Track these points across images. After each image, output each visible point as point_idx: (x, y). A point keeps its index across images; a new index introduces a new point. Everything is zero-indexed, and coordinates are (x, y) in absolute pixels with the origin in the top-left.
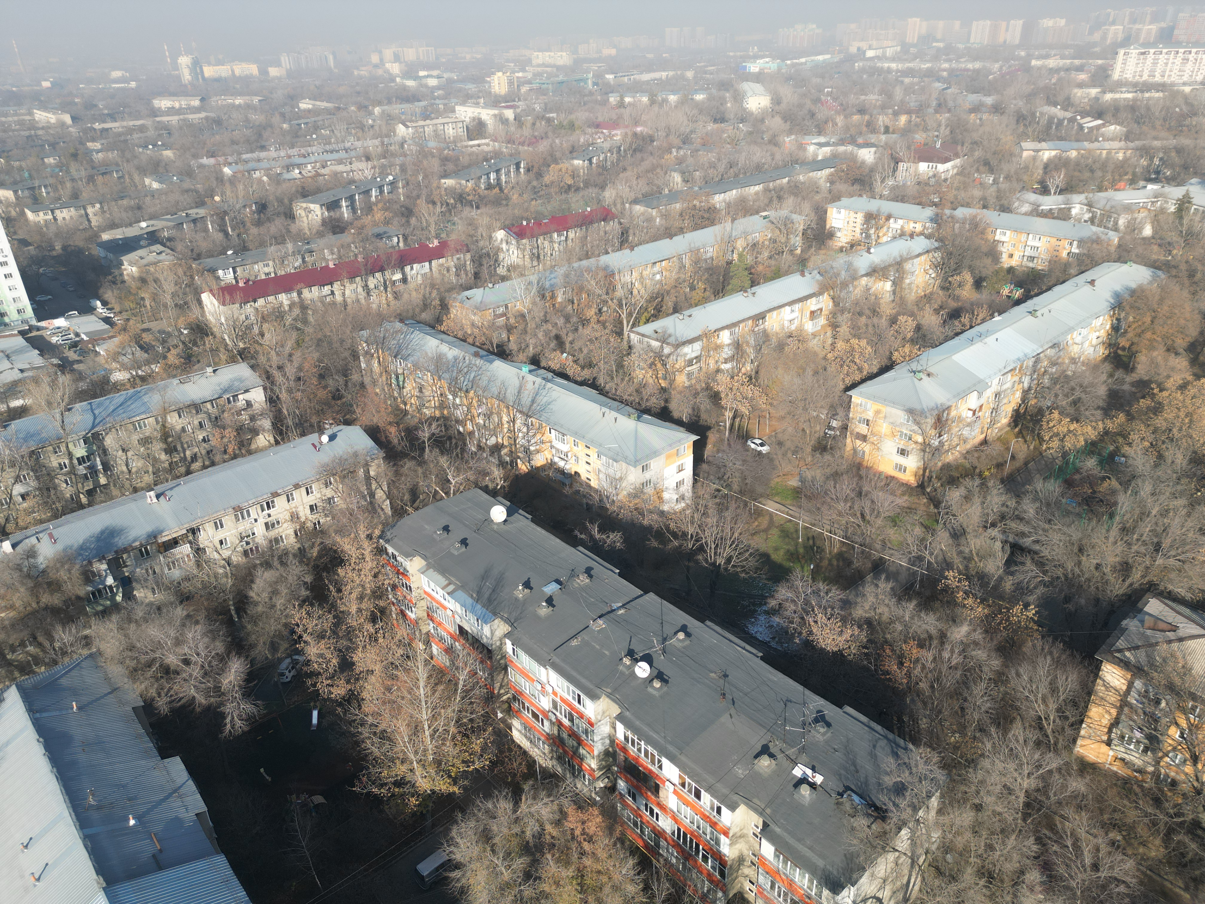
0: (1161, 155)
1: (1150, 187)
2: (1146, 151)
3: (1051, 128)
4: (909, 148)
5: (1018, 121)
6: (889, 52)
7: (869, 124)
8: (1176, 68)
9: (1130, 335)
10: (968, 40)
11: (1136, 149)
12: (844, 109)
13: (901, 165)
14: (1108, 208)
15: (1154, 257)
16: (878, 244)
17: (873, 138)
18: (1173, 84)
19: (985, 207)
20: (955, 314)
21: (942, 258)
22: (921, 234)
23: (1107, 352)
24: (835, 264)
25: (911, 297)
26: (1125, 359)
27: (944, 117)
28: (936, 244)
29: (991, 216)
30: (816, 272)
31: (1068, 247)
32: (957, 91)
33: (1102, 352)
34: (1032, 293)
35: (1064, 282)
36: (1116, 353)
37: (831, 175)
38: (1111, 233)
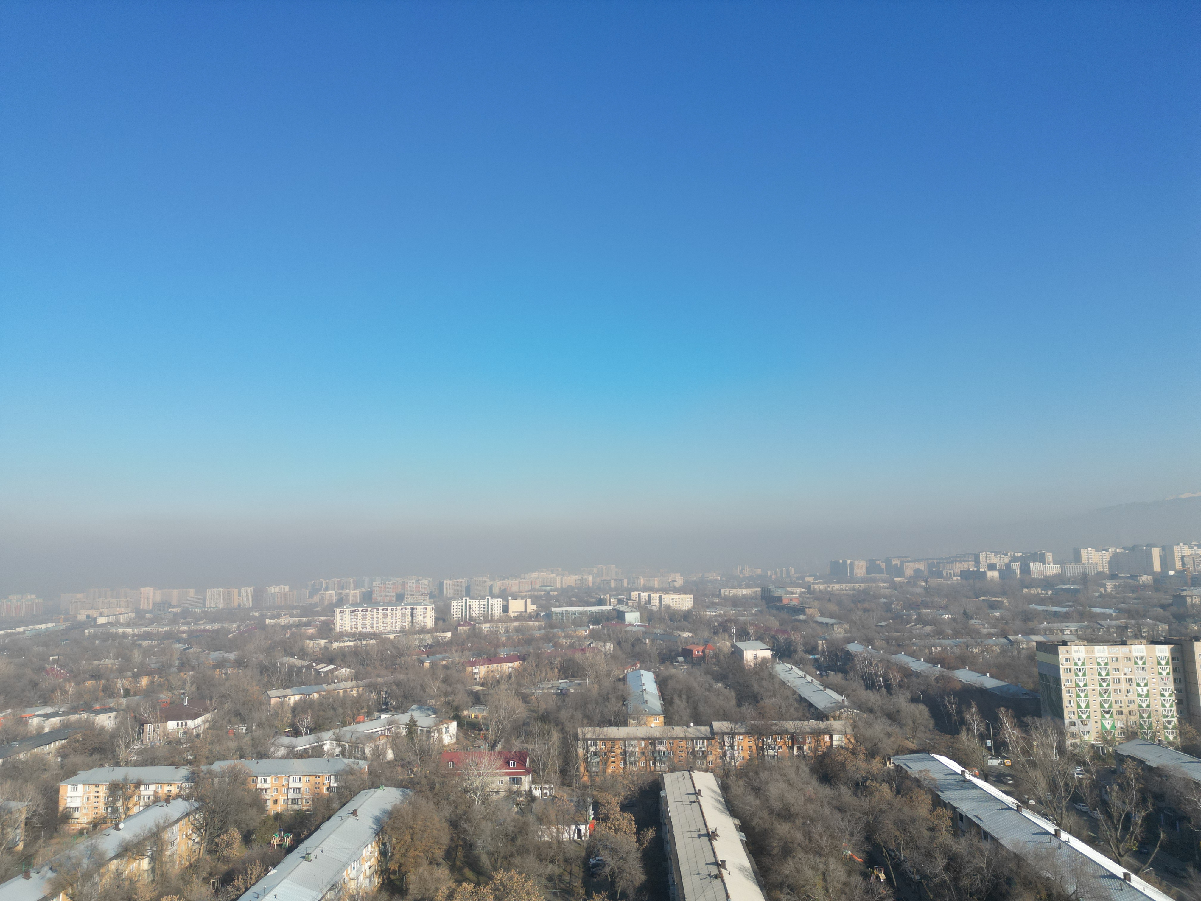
0: (385, 689)
1: (383, 716)
2: (373, 687)
3: (292, 675)
4: (154, 708)
5: (261, 672)
6: (123, 619)
7: (105, 689)
8: (380, 621)
9: (397, 857)
10: (204, 605)
11: (366, 686)
12: (75, 676)
13: (147, 726)
14: (353, 740)
15: (400, 777)
16: (128, 816)
17: (112, 703)
18: (381, 633)
19: (242, 757)
20: (227, 879)
21: (205, 818)
22: (178, 796)
23: (381, 880)
24: (73, 853)
25: (175, 870)
26: (398, 883)
27: (188, 675)
28: (196, 805)
29: (250, 765)
30: (46, 868)
31: (326, 782)
32: (199, 650)
33: (376, 881)
34: (302, 836)
35: (329, 818)
36: (388, 878)
37: (63, 747)
38: (361, 762)
